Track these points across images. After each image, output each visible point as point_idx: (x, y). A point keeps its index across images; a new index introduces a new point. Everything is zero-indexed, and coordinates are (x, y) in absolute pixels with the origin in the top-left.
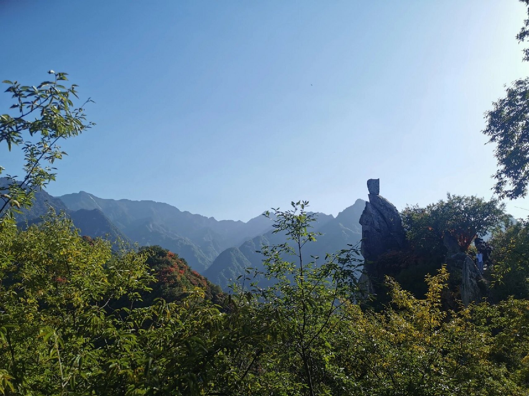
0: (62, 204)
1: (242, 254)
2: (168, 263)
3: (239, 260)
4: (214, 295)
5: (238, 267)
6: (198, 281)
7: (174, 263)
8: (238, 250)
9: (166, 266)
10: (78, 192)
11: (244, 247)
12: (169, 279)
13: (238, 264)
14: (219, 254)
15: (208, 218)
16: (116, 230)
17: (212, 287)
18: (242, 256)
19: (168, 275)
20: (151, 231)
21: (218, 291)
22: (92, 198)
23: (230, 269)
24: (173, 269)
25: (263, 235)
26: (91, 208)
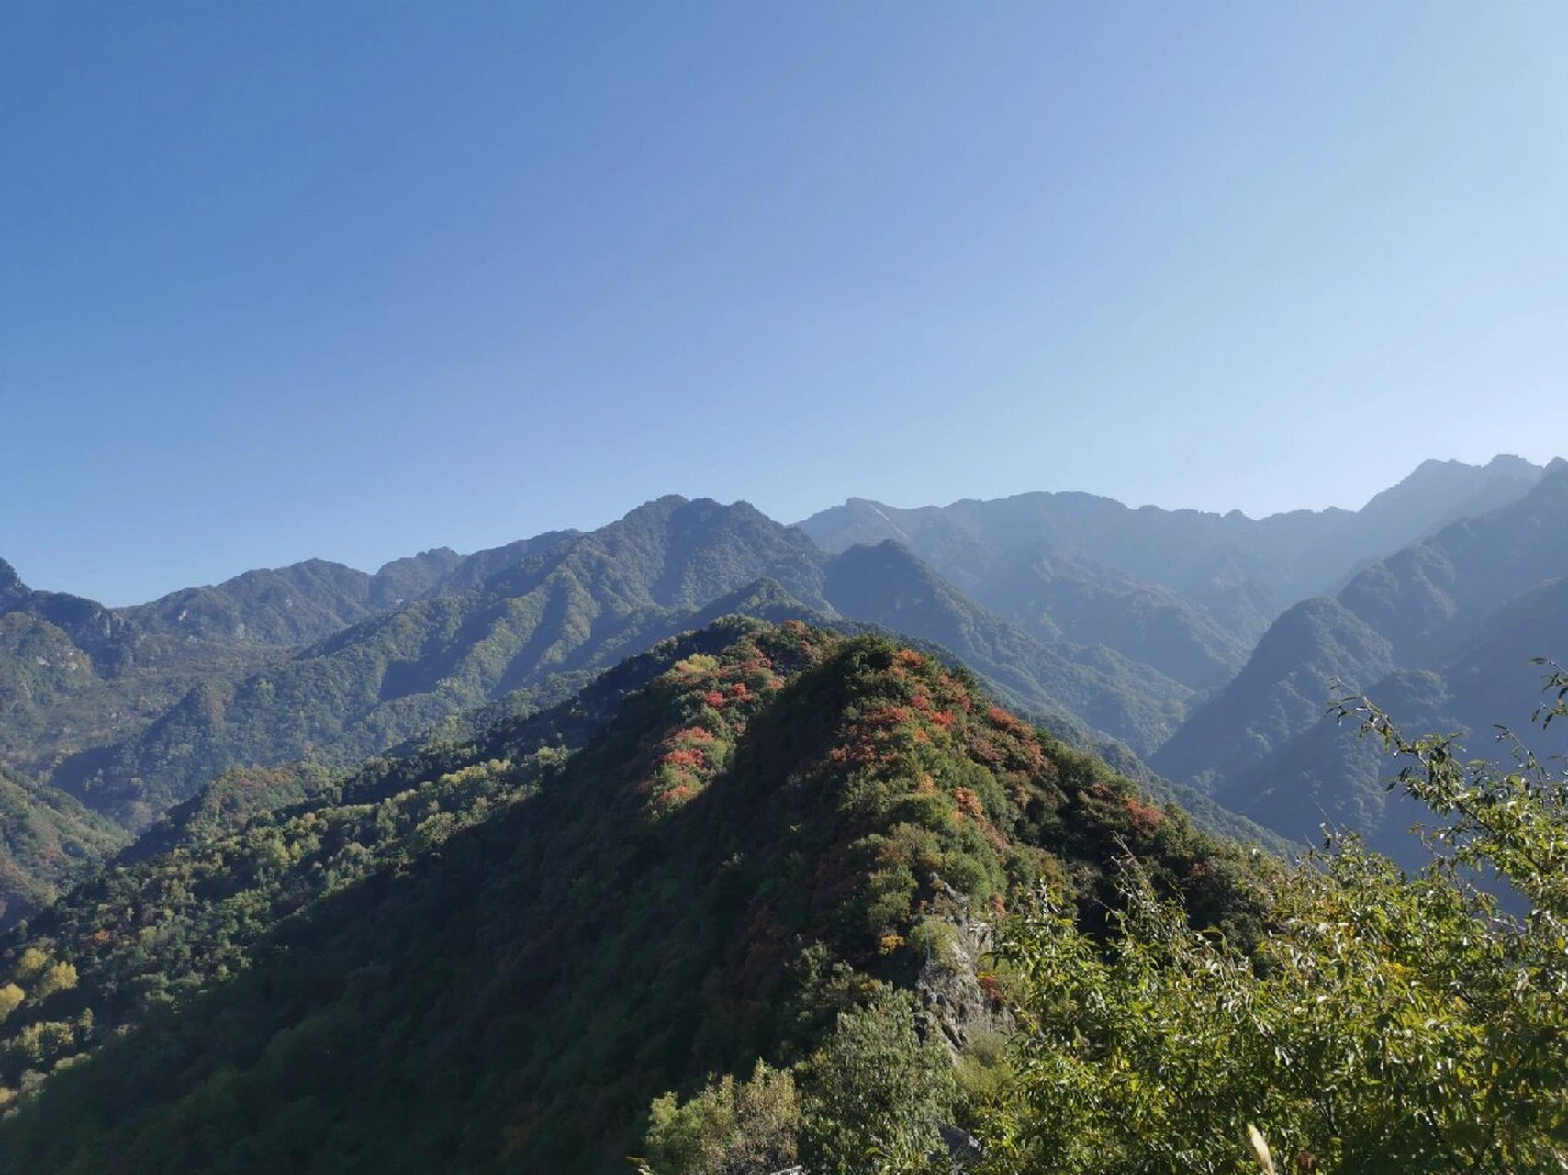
0: (805, 539)
1: (1355, 618)
2: (892, 690)
3: (1341, 636)
4: (1072, 791)
5: (1343, 660)
6: (1004, 745)
7: (917, 687)
8: (1337, 603)
9: (884, 702)
10: (843, 503)
11: (1356, 593)
12: (880, 748)
13: (1342, 651)
14: (1270, 624)
15: (1222, 516)
16: (947, 590)
17: (1064, 766)
18: (1352, 622)
19: (881, 735)
20: (1049, 580)
21: (1089, 778)
22: (879, 512)
23: (1314, 670)
24: (908, 711)
25: (1424, 544)
26: (876, 540)
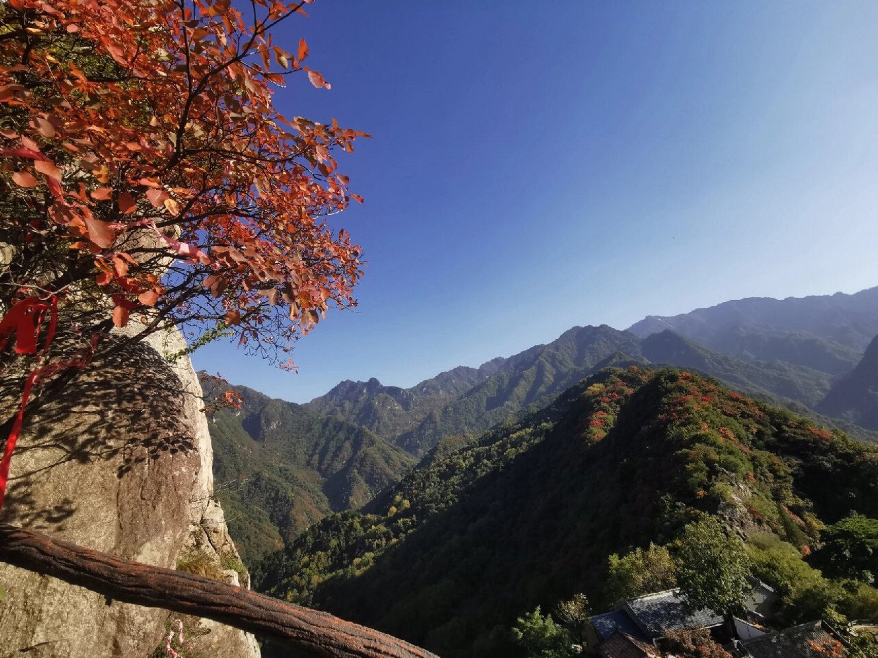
2: (680, 389)
6: (739, 408)
7: (692, 387)
9: (678, 395)
12: (680, 413)
17: (771, 415)
19: (679, 408)
24: (690, 397)
